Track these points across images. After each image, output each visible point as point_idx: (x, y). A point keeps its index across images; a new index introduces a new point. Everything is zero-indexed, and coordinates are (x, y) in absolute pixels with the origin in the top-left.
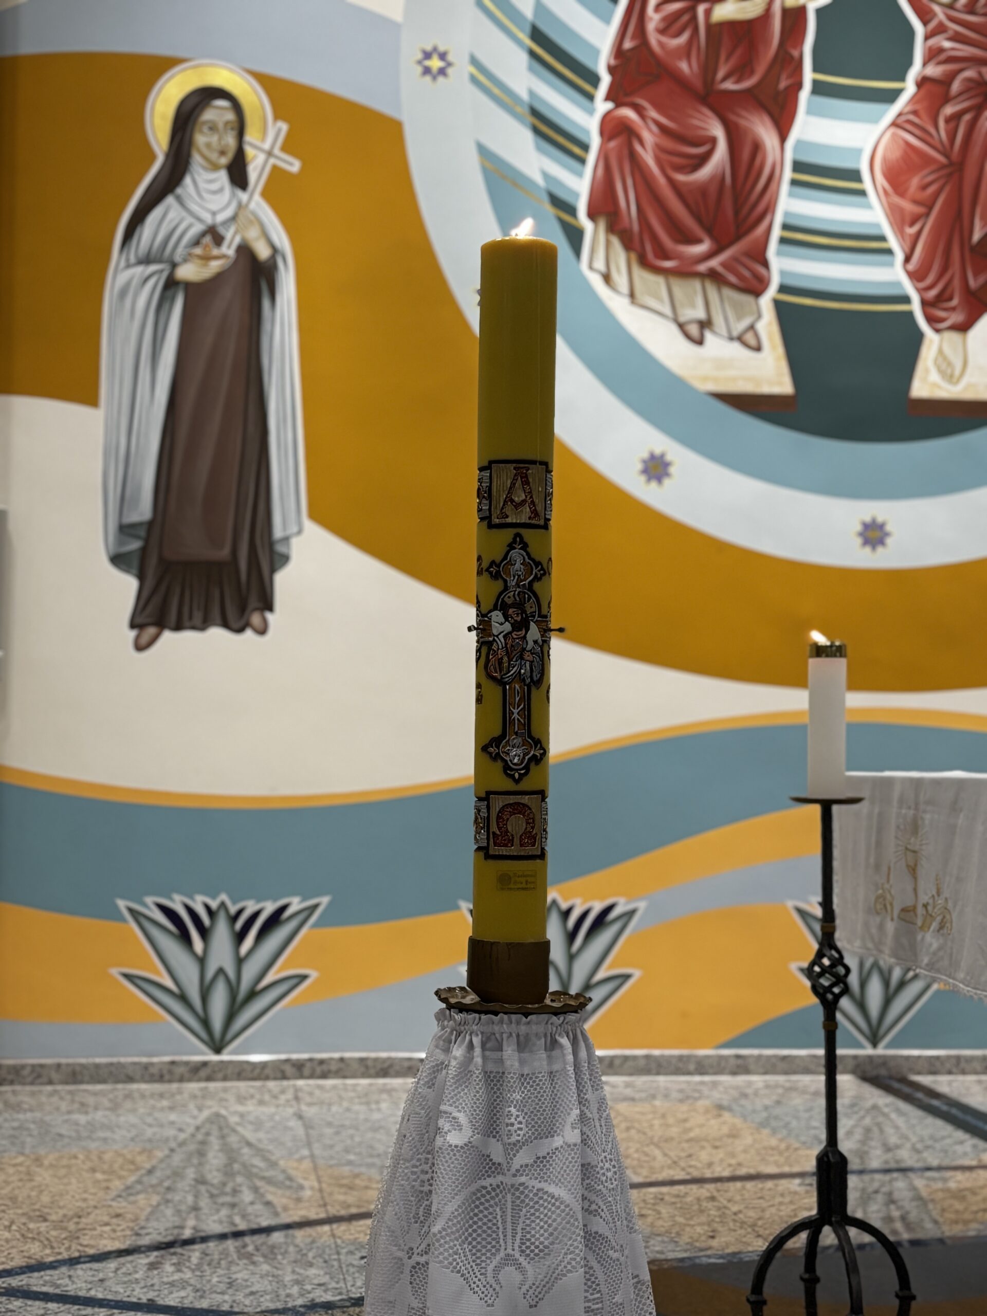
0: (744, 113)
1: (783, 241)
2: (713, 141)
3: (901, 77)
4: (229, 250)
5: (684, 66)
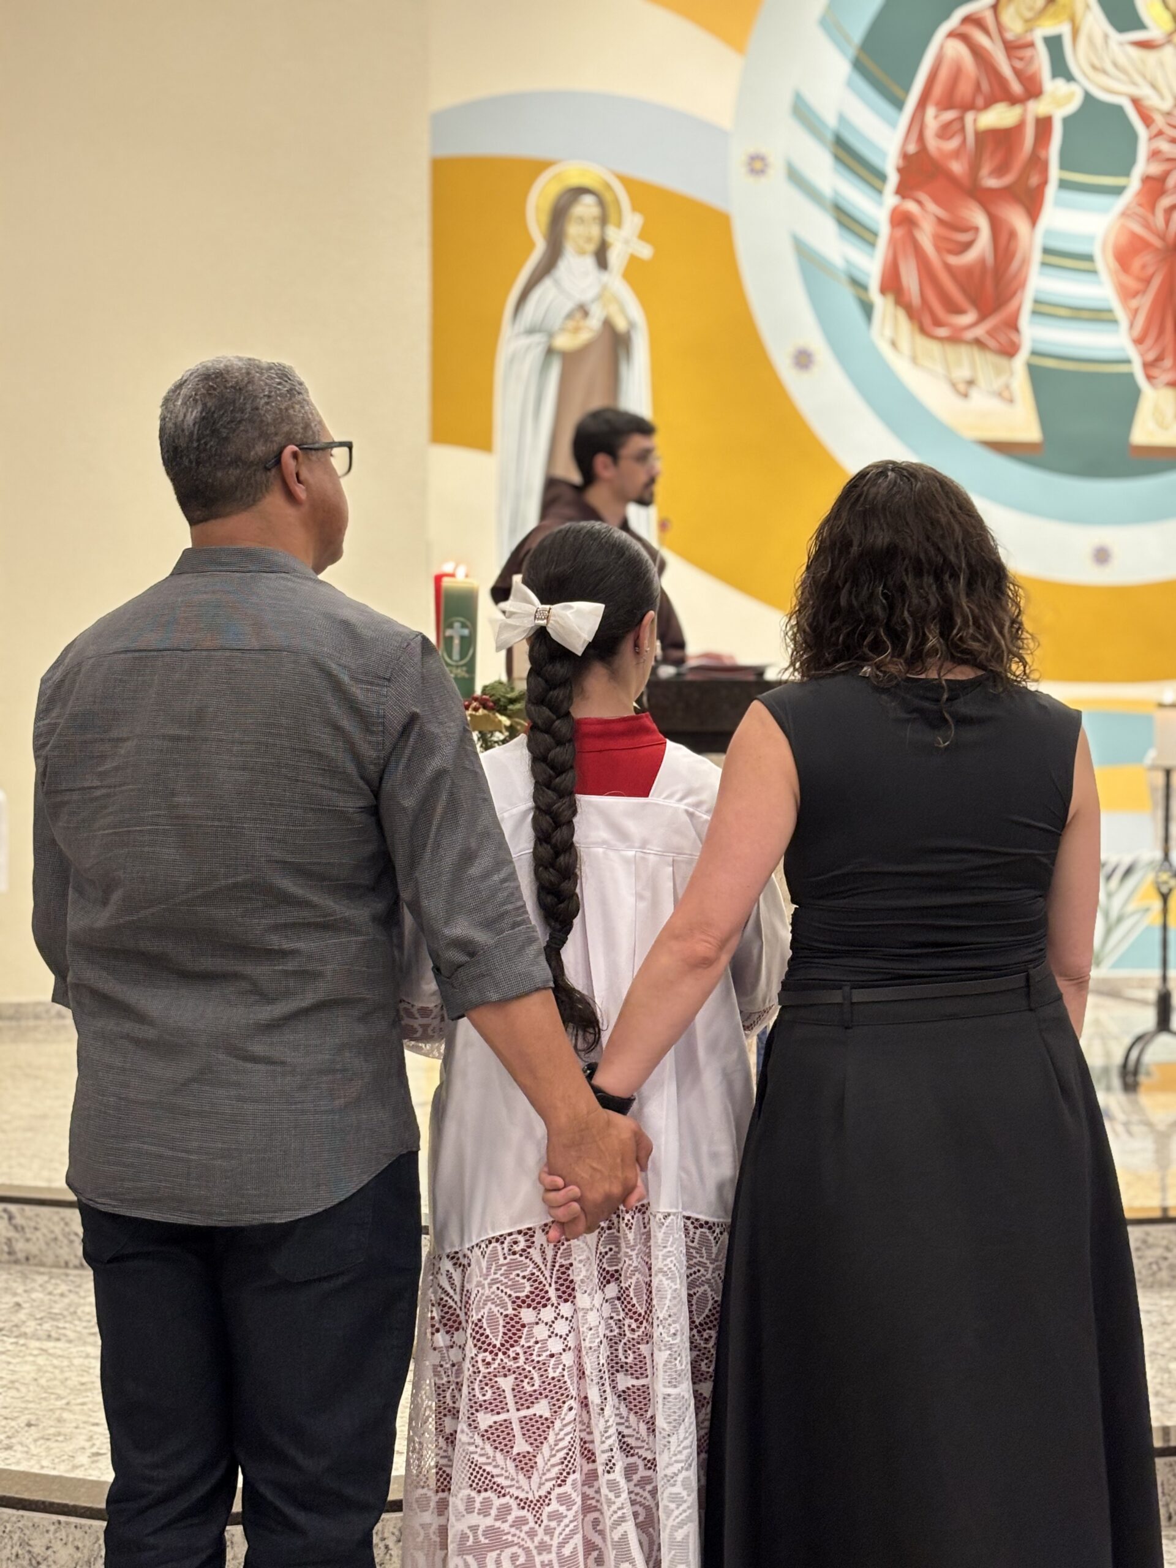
0: (1004, 207)
1: (1035, 313)
3: (1127, 173)
5: (956, 166)
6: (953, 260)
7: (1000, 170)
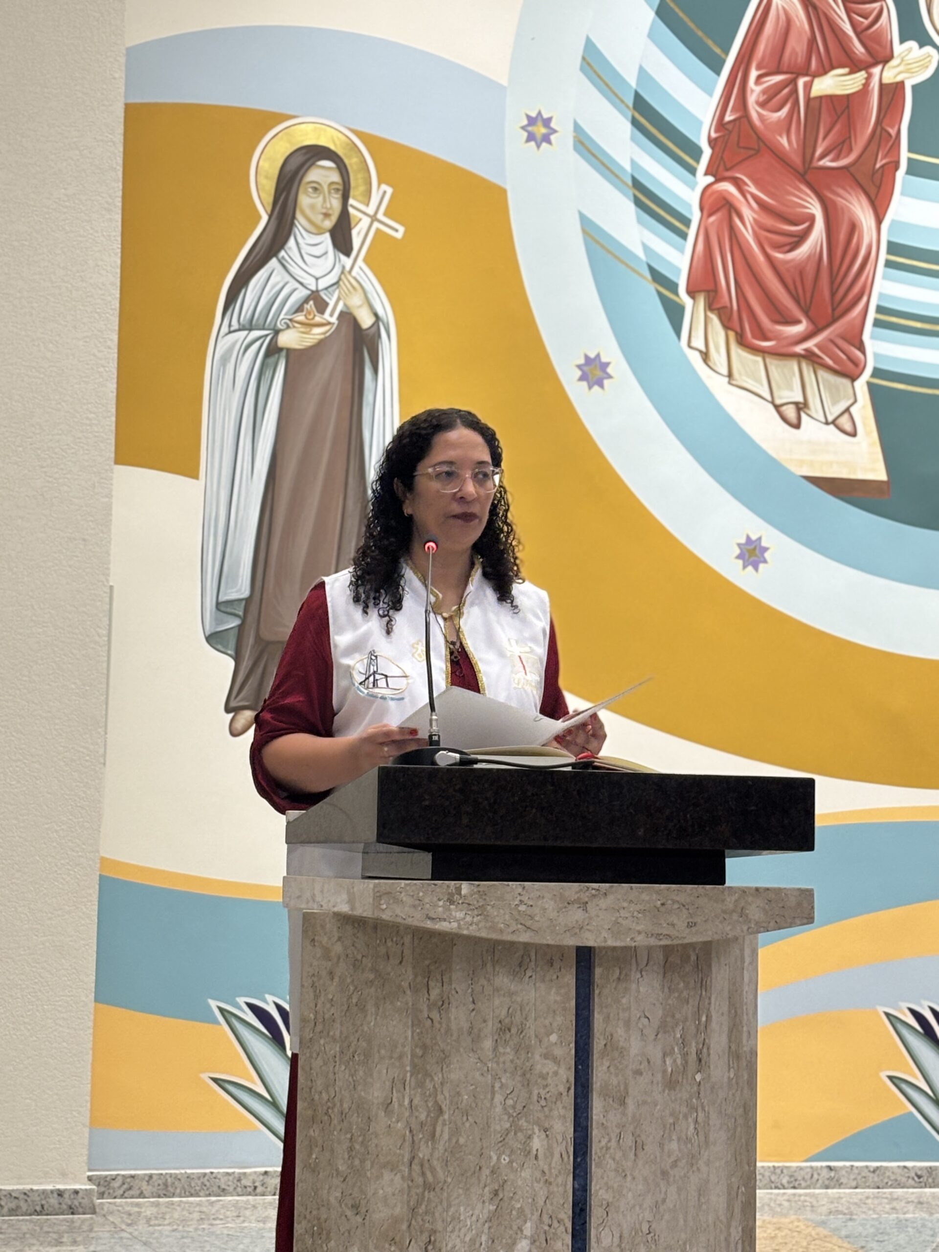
0: (841, 191)
2: (812, 219)
4: (331, 317)
5: (784, 141)
6: (779, 256)
7: (839, 148)
